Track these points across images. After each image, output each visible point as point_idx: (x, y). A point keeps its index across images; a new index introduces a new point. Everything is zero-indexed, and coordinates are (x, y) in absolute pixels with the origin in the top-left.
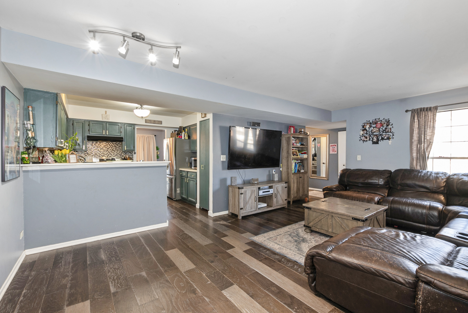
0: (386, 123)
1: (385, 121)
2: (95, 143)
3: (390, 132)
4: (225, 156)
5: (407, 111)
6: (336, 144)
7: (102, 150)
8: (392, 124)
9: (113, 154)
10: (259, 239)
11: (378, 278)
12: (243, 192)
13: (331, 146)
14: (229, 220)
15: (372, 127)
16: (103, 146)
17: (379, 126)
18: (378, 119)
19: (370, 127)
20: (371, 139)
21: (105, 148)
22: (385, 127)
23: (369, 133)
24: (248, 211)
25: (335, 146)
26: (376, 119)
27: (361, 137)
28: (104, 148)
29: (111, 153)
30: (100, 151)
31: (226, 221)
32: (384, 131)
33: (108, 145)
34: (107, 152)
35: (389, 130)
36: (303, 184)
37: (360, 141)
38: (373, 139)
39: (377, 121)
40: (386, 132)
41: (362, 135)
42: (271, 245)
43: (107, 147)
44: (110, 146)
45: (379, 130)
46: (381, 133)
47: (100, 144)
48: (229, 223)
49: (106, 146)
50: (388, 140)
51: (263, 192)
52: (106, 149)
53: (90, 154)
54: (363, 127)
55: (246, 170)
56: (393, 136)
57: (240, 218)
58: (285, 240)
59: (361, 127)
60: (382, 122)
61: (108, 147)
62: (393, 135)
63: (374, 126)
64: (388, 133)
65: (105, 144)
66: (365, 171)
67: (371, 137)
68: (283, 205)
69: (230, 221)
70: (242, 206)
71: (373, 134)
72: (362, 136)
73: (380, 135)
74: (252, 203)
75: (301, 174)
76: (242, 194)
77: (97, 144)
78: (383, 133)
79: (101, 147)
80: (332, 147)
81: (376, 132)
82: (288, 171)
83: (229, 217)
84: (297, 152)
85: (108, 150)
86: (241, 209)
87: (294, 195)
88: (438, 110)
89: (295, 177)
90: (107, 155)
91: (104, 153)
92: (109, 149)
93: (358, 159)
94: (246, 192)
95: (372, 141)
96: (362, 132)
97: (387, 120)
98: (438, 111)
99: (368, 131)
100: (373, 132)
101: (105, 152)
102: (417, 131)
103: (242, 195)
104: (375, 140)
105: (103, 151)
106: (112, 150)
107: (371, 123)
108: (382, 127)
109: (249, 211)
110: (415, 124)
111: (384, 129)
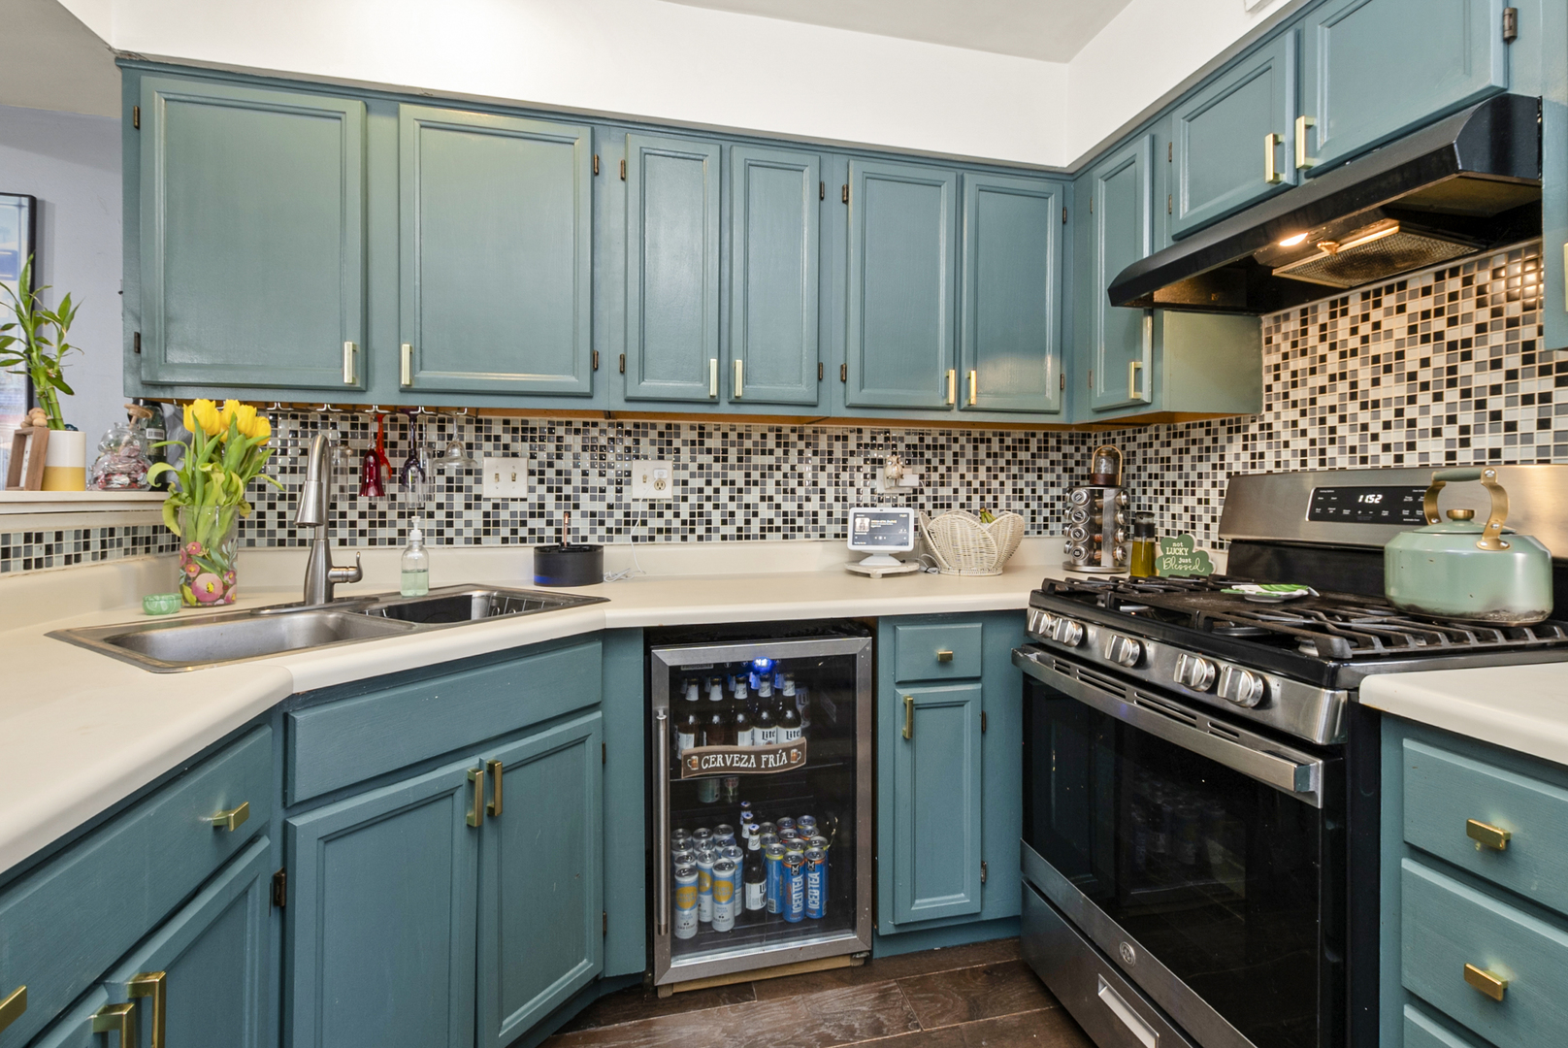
2: (1323, 317)
7: (1392, 388)
9: (1526, 417)
16: (1398, 325)
21: (1426, 350)
28: (1414, 354)
29: (1495, 403)
30: (1372, 397)
33: (1466, 305)
34: (1452, 395)
43: (1453, 334)
44: (1484, 315)
47: (1376, 315)
49: (1438, 324)
52: (1440, 361)
53: (1286, 435)
61: (1467, 331)
65: (1428, 303)
77: (1343, 324)
79: (1382, 347)
85: (1465, 369)
90: (1451, 432)
91: (1410, 412)
92: (1481, 354)
101: (1424, 398)
105: (1402, 390)
106: (1513, 361)
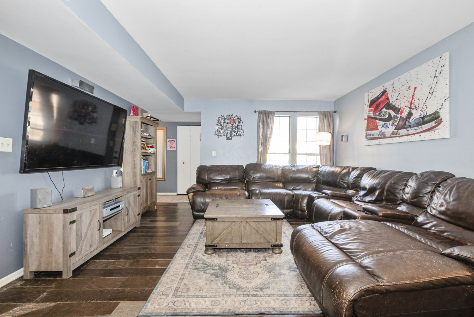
0: (238, 121)
1: (237, 118)
3: (241, 129)
4: (10, 141)
5: (255, 112)
6: (175, 140)
8: (243, 122)
10: (159, 305)
11: (449, 288)
12: (75, 218)
13: (169, 141)
14: (40, 293)
15: (226, 122)
17: (232, 122)
18: (232, 115)
19: (225, 123)
20: (225, 135)
22: (237, 124)
23: (224, 128)
24: (86, 254)
25: (173, 142)
26: (229, 115)
27: (216, 132)
31: (29, 301)
32: (236, 127)
35: (241, 127)
36: (152, 188)
37: (215, 135)
38: (227, 135)
39: (231, 117)
40: (237, 129)
41: (217, 129)
42: (193, 305)
45: (232, 126)
46: (234, 129)
48: (46, 300)
50: (239, 137)
51: (111, 210)
54: (218, 120)
55: (65, 172)
56: (244, 134)
57: (67, 275)
58: (201, 283)
59: (216, 122)
60: (234, 119)
62: (244, 132)
63: (228, 121)
64: (239, 130)
66: (224, 167)
67: (225, 133)
68: (135, 223)
69: (45, 294)
70: (73, 248)
71: (227, 129)
72: (218, 131)
73: (233, 131)
74: (92, 236)
75: (150, 175)
76: (72, 222)
78: (236, 129)
80: (170, 143)
81: (230, 128)
82: (135, 171)
83: (33, 285)
84: (144, 144)
86: (72, 255)
87: (143, 206)
88: (275, 114)
89: (144, 179)
93: (213, 155)
94: (81, 216)
95: (227, 136)
96: (217, 127)
97: (239, 118)
98: (275, 116)
99: (222, 126)
100: (227, 128)
102: (262, 130)
103: (74, 225)
104: (229, 136)
107: (225, 119)
108: (234, 124)
109: (88, 252)
110: (261, 124)
111: (236, 125)
